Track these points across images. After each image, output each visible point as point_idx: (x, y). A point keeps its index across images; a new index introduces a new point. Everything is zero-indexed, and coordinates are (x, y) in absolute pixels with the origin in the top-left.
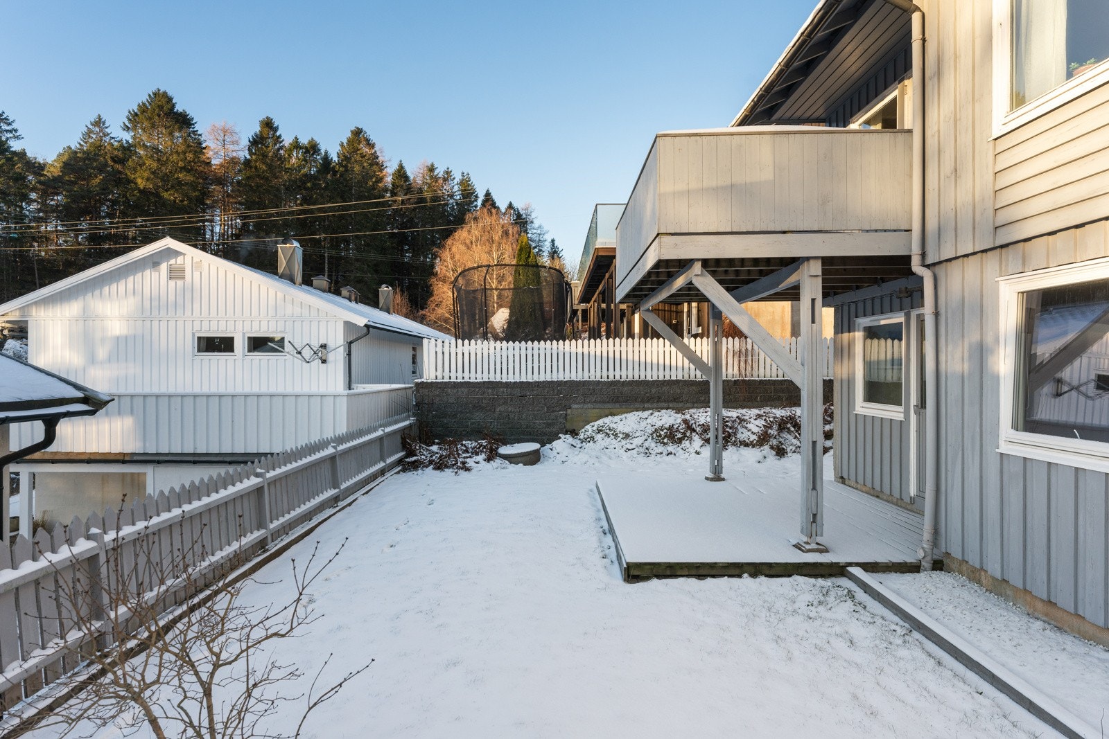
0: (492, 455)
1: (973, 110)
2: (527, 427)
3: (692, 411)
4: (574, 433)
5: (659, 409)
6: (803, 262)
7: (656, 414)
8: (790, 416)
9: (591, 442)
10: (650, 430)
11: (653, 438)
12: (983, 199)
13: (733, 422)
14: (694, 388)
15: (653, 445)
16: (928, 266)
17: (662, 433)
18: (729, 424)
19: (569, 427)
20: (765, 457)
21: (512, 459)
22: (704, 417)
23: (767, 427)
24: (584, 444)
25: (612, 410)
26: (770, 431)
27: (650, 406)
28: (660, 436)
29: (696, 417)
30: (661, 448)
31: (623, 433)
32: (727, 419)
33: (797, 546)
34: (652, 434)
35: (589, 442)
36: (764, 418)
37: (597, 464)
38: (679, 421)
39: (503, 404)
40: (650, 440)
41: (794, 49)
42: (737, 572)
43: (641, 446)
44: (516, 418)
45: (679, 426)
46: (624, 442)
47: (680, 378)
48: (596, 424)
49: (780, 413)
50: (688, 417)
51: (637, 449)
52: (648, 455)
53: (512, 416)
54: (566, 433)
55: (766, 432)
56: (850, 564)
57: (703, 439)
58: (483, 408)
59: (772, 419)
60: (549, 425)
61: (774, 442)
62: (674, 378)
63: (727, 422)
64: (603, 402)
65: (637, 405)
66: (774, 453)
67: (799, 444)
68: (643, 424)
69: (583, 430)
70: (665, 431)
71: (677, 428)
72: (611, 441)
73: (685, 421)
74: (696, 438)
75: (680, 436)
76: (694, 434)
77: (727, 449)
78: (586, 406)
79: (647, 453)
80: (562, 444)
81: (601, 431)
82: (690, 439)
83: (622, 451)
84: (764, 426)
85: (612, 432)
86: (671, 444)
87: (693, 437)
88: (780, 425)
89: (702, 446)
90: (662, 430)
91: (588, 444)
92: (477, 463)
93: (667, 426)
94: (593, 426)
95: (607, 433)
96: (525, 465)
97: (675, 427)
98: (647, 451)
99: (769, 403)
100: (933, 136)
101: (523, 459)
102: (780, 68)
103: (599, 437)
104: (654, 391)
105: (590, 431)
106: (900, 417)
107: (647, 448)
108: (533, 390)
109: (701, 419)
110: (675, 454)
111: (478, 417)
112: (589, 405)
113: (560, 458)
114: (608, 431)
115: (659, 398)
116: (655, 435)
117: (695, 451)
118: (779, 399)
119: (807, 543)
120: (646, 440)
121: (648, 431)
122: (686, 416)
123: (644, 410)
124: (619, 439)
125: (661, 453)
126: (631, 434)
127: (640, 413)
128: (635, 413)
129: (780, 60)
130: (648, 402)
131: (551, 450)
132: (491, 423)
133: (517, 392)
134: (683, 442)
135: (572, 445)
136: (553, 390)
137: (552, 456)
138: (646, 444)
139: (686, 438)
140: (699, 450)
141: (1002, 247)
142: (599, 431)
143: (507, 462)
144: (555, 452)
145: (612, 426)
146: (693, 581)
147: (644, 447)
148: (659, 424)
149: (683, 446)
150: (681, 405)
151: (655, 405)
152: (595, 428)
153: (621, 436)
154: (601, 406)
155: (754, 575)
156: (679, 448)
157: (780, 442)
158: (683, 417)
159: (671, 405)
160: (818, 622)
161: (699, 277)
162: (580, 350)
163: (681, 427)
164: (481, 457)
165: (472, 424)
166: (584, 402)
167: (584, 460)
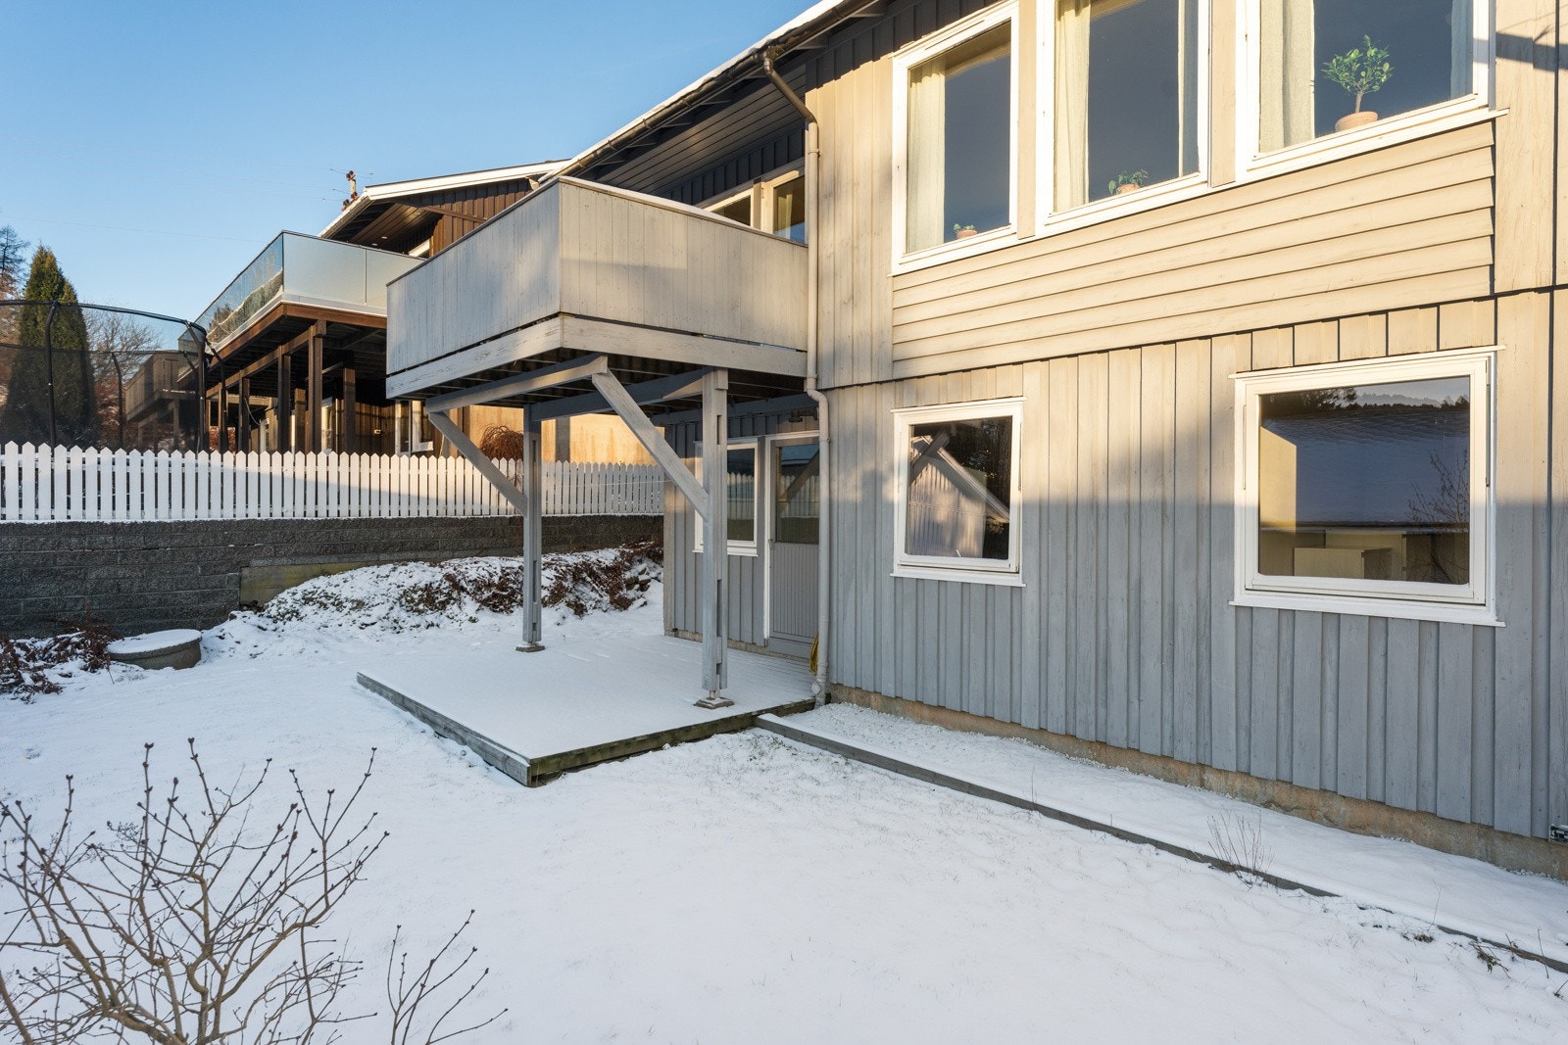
0: (98, 660)
1: (872, 242)
2: (160, 603)
3: (456, 562)
4: (257, 607)
5: (404, 562)
6: (709, 372)
7: (402, 569)
8: (584, 563)
9: (294, 619)
10: (395, 593)
11: (402, 606)
12: (882, 332)
13: (516, 573)
14: (455, 529)
15: (404, 615)
16: (824, 391)
17: (416, 596)
18: (511, 577)
19: (245, 597)
20: (564, 618)
21: (149, 660)
22: (474, 570)
23: (560, 578)
24: (280, 623)
25: (323, 567)
26: (564, 583)
27: (388, 557)
28: (412, 600)
29: (463, 570)
30: (416, 619)
31: (353, 601)
32: (508, 571)
33: (700, 704)
34: (399, 599)
35: (290, 619)
36: (554, 567)
37: (323, 652)
38: (439, 577)
39: (106, 563)
40: (397, 607)
41: (667, 110)
42: (654, 744)
43: (386, 618)
44: (135, 589)
45: (440, 585)
46: (355, 615)
47: (433, 514)
48: (300, 588)
49: (572, 559)
50: (451, 570)
51: (379, 623)
52: (398, 630)
53: (125, 585)
54: (241, 608)
55: (561, 584)
56: (761, 712)
57: (478, 601)
58: (58, 573)
59: (564, 568)
60: (205, 597)
61: (571, 597)
62: (423, 515)
63: (508, 574)
64: (310, 554)
65: (367, 557)
66: (572, 611)
67: (599, 598)
68: (384, 585)
69: (275, 601)
70: (420, 593)
71: (438, 588)
72: (330, 615)
73: (448, 577)
74: (467, 599)
75: (442, 598)
76: (463, 594)
77: (512, 612)
78: (277, 562)
79: (397, 628)
80: (240, 627)
81: (311, 600)
82: (459, 601)
83: (355, 628)
84: (556, 577)
85: (332, 600)
86: (430, 612)
87: (463, 598)
88: (574, 577)
89: (478, 610)
90: (415, 592)
91: (288, 622)
92: (69, 676)
93: (422, 585)
94: (294, 594)
95: (321, 603)
96: (177, 668)
97: (435, 585)
98: (395, 625)
99: (553, 548)
100: (829, 257)
101: (170, 658)
102: (643, 125)
103: (308, 610)
104: (394, 534)
105: (290, 601)
106: (753, 553)
107: (395, 621)
108: (172, 538)
109: (470, 573)
110: (438, 625)
111: (43, 591)
112: (284, 560)
113: (244, 650)
114: (323, 600)
115: (403, 544)
116: (403, 600)
117: (468, 617)
118: (565, 541)
119: (710, 699)
120: (392, 608)
121: (393, 595)
122: (448, 570)
123: (379, 563)
124: (346, 610)
125: (418, 626)
126: (367, 601)
127: (374, 568)
128: (365, 569)
129: (645, 116)
130: (385, 551)
131: (221, 638)
132: (77, 600)
133: (139, 541)
134: (448, 607)
135: (259, 627)
136: (215, 537)
137: (226, 649)
138: (394, 615)
139: (452, 601)
140: (474, 616)
141: (896, 380)
142: (307, 601)
143: (137, 667)
144: (229, 641)
145: (330, 590)
146: (615, 764)
147: (391, 619)
148: (409, 583)
149: (448, 612)
150: (434, 554)
151: (396, 556)
152: (298, 597)
153: (349, 605)
154: (307, 560)
155: (674, 744)
156: (443, 617)
157: (577, 597)
158: (444, 572)
159: (420, 555)
160: (772, 773)
161: (602, 377)
162: (265, 469)
163: (443, 586)
164: (74, 665)
165: (30, 604)
166: (275, 555)
167: (298, 647)
